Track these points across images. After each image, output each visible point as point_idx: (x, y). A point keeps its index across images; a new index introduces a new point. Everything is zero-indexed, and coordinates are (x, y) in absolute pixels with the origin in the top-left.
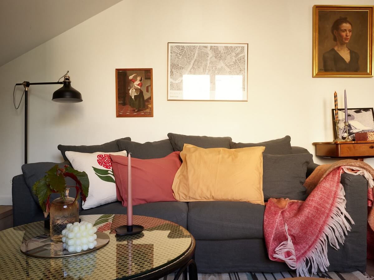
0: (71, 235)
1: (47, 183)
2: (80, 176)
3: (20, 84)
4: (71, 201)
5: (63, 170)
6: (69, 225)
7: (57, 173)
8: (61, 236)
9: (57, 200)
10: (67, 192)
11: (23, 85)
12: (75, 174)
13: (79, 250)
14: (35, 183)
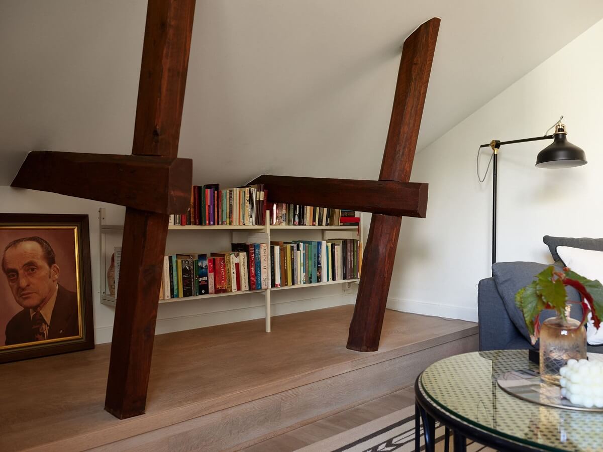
0: (575, 378)
1: (538, 292)
2: (590, 286)
3: (487, 145)
4: (575, 325)
5: (561, 274)
6: (572, 362)
7: (551, 279)
8: (558, 377)
9: (551, 320)
10: (568, 310)
11: (491, 145)
12: (581, 282)
13: (589, 404)
14: (520, 290)
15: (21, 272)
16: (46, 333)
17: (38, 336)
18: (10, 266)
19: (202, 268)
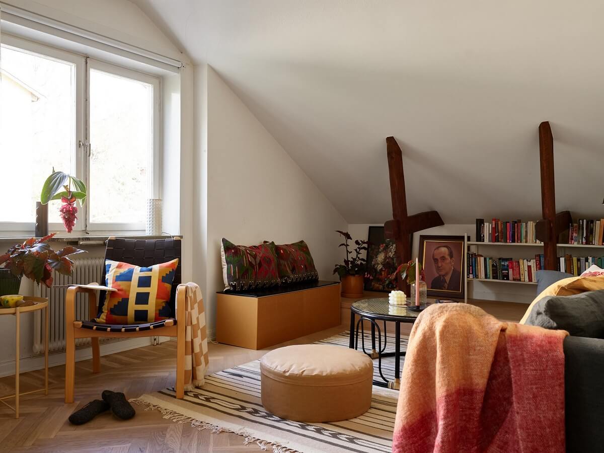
15: (439, 260)
16: (446, 287)
17: (443, 288)
18: (436, 257)
19: (505, 266)
